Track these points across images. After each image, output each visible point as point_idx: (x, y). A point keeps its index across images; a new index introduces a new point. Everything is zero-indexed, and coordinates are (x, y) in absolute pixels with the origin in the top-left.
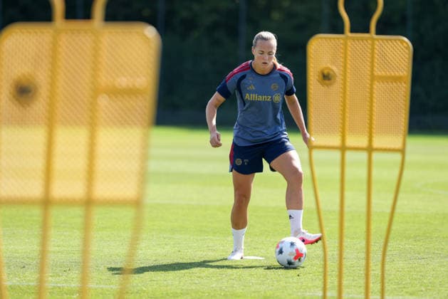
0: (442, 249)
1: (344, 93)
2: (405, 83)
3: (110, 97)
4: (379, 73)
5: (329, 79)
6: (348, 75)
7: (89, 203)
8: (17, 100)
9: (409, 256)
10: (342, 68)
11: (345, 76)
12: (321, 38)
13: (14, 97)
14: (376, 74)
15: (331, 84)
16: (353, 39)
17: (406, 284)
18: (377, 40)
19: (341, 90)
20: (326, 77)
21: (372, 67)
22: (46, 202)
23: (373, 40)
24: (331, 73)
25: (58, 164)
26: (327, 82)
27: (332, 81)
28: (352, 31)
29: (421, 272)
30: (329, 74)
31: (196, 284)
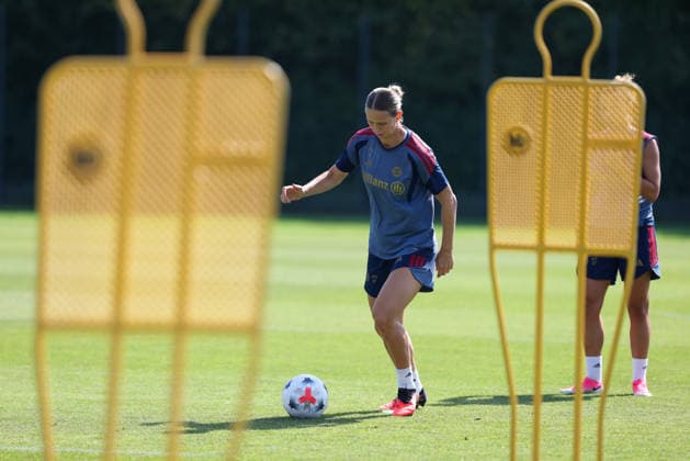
0: (678, 400)
1: (543, 165)
2: (635, 151)
3: (212, 170)
4: (595, 135)
5: (521, 145)
6: (549, 139)
7: (180, 329)
8: (74, 173)
9: (628, 409)
10: (540, 129)
11: (544, 140)
12: (508, 83)
13: (69, 168)
14: (590, 136)
15: (523, 153)
16: (557, 85)
17: (629, 452)
18: (594, 87)
19: (538, 162)
20: (516, 142)
21: (585, 126)
22: (117, 327)
23: (586, 86)
24: (523, 135)
25: (135, 270)
26: (517, 149)
27: (525, 146)
28: (555, 73)
29: (648, 434)
30: (519, 136)
31: (312, 450)
